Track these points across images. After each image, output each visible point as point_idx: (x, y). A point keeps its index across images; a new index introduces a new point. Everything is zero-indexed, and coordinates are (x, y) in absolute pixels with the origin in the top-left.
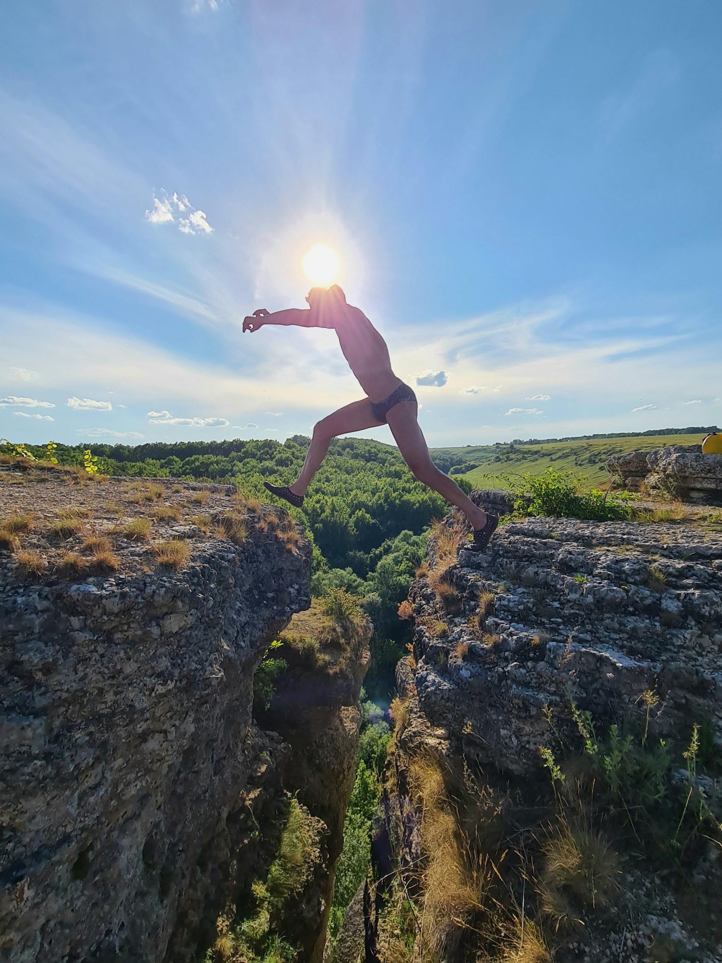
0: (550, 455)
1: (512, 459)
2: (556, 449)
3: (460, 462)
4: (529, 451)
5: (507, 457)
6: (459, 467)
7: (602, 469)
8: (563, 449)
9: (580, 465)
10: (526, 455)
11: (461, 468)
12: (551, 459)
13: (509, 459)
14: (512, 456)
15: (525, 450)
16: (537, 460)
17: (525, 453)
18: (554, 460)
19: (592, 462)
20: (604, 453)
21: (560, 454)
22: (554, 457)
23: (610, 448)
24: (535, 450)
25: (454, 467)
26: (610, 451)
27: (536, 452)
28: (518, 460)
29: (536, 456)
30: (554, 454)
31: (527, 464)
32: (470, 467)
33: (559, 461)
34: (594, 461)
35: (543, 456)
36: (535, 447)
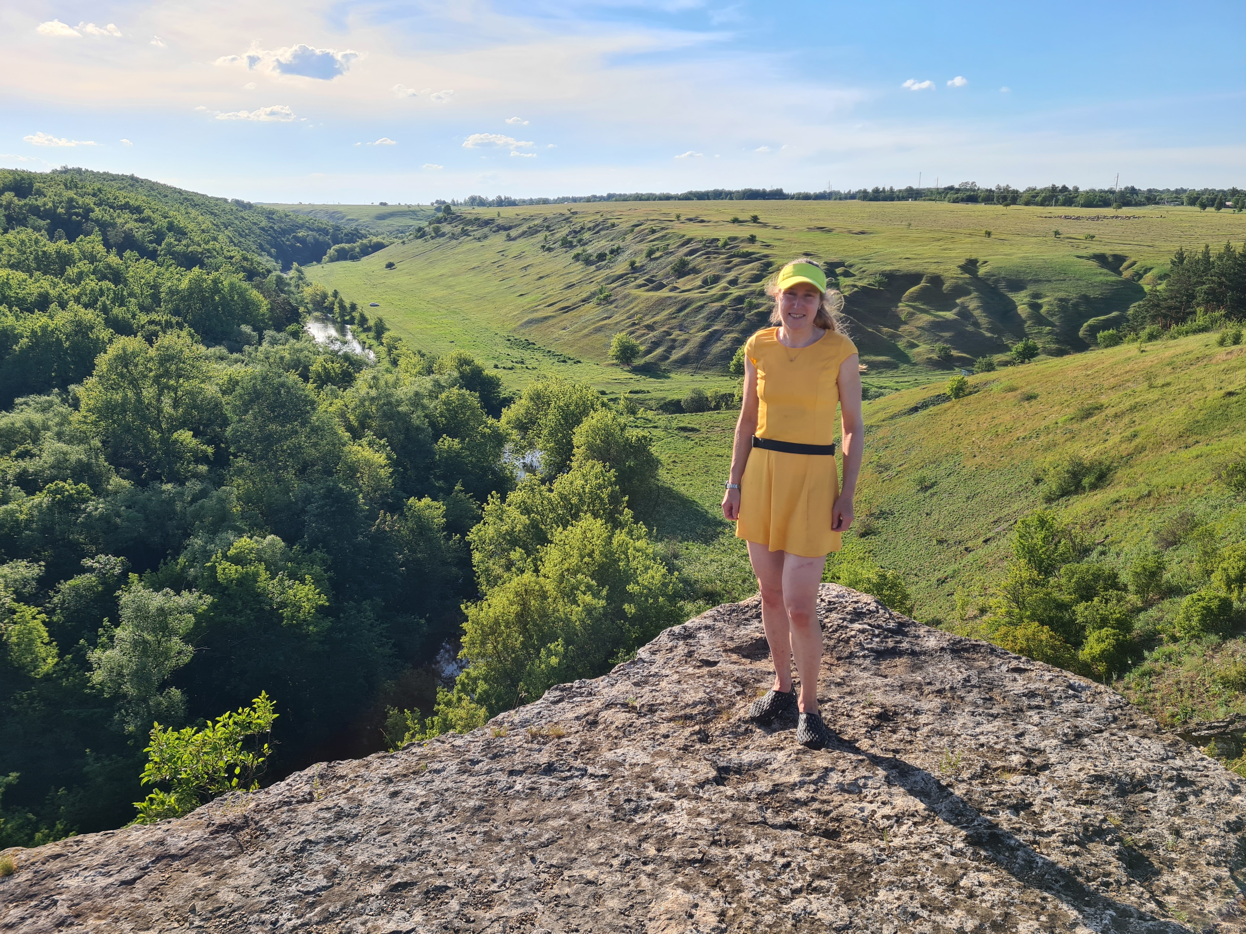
0: (510, 228)
1: (443, 235)
2: (521, 217)
3: (353, 236)
4: (477, 219)
5: (437, 230)
6: (346, 246)
7: (577, 257)
8: (532, 218)
9: (550, 250)
10: (469, 228)
11: (353, 249)
12: (508, 235)
13: (438, 234)
14: (446, 228)
15: (469, 217)
16: (486, 237)
17: (470, 222)
18: (514, 239)
19: (567, 244)
20: (589, 229)
21: (524, 228)
22: (513, 233)
23: (601, 220)
24: (487, 217)
25: (336, 247)
26: (598, 225)
27: (487, 223)
28: (454, 237)
29: (486, 230)
30: (516, 226)
31: (468, 245)
32: (371, 246)
33: (521, 241)
34: (571, 242)
35: (498, 231)
36: (486, 213)
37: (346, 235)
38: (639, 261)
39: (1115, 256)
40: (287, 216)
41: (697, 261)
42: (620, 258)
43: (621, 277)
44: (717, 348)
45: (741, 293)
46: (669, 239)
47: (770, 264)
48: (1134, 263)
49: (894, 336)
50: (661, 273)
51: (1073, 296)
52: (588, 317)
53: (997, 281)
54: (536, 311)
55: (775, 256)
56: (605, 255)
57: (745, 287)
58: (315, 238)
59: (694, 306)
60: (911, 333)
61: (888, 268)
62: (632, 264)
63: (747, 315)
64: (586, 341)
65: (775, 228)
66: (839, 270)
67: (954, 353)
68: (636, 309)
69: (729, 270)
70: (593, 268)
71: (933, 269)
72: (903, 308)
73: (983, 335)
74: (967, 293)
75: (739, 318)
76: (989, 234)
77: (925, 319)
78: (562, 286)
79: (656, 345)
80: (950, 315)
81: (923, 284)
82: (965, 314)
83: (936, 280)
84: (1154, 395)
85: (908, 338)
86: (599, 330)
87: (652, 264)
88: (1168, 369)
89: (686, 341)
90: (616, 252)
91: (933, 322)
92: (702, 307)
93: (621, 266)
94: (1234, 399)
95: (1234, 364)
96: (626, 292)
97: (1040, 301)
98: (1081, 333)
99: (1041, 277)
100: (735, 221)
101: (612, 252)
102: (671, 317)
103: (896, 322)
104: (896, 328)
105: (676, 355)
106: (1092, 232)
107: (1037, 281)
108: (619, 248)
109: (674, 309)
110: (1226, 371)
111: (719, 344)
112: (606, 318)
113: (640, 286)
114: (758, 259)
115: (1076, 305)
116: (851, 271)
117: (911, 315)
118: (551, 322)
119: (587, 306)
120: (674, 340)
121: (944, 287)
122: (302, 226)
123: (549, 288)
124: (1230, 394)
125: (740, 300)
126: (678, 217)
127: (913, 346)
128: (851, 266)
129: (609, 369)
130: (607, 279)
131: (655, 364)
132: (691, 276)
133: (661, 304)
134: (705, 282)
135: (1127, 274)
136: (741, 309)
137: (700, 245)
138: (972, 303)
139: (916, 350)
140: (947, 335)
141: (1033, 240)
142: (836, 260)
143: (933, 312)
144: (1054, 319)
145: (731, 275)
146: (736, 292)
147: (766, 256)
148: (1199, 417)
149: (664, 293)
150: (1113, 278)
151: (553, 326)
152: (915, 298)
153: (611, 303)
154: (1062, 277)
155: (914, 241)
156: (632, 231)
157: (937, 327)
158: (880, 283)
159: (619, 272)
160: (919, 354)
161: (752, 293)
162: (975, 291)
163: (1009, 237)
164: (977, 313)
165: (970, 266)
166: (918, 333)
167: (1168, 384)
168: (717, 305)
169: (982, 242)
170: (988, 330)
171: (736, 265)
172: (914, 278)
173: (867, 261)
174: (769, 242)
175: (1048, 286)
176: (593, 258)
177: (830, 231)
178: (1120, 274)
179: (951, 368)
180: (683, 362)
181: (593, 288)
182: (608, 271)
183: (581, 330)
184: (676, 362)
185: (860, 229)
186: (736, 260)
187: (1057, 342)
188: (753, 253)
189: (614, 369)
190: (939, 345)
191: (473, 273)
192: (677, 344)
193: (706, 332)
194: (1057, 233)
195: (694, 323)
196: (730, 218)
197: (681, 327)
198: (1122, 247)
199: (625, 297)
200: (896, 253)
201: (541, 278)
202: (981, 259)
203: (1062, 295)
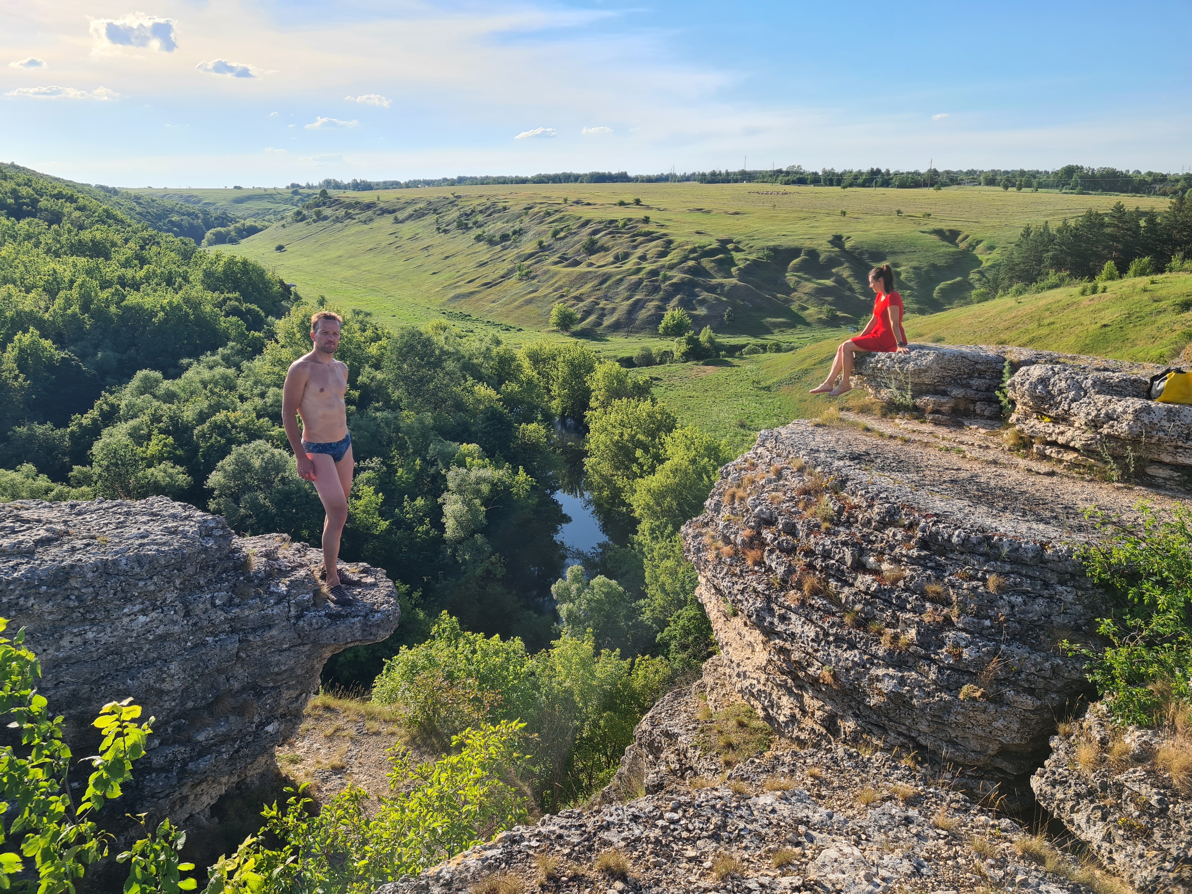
0: (394, 211)
1: (326, 218)
2: (402, 201)
3: (224, 220)
4: (357, 203)
5: (318, 214)
6: (222, 229)
7: (479, 238)
8: (413, 202)
9: (446, 231)
10: (351, 211)
11: (228, 233)
12: (396, 219)
13: (320, 217)
14: (327, 211)
15: (348, 200)
16: (371, 220)
17: (350, 206)
18: (402, 222)
19: (463, 226)
20: (481, 212)
21: (409, 210)
22: (400, 216)
23: (489, 204)
24: (367, 201)
25: (213, 230)
26: (488, 208)
27: (369, 206)
28: (337, 220)
29: (370, 213)
30: (399, 209)
31: (354, 228)
32: (244, 230)
33: (410, 224)
34: (466, 224)
35: (382, 214)
36: (367, 197)
37: (216, 219)
38: (547, 240)
39: (950, 231)
40: (153, 201)
41: (602, 239)
42: (524, 239)
43: (531, 255)
44: (643, 314)
45: (653, 267)
46: (567, 220)
47: (670, 242)
48: (967, 237)
49: (788, 301)
50: (570, 251)
51: (924, 265)
52: (514, 291)
53: (861, 253)
54: (459, 287)
55: (673, 234)
56: (508, 235)
57: (655, 262)
58: (189, 223)
59: (614, 279)
60: (800, 299)
61: (772, 244)
62: (540, 243)
63: (662, 286)
64: (519, 312)
65: (659, 209)
66: (730, 246)
67: (839, 313)
68: (560, 283)
69: (635, 247)
70: (498, 248)
71: (808, 244)
72: (791, 278)
73: (858, 299)
74: (840, 264)
75: (656, 289)
76: (844, 213)
77: (809, 286)
78: (473, 264)
79: (587, 313)
80: (829, 282)
81: (802, 257)
82: (841, 281)
83: (813, 254)
84: (1044, 331)
85: (798, 302)
86: (529, 302)
87: (558, 244)
88: (1047, 313)
89: (614, 310)
90: (519, 233)
91: (817, 288)
92: (621, 280)
93: (528, 246)
94: (1109, 329)
95: (1098, 307)
96: (545, 268)
97: (898, 270)
98: (935, 295)
99: (896, 249)
100: (622, 204)
101: (515, 233)
102: (595, 289)
103: (789, 290)
104: (788, 294)
105: (608, 321)
106: (928, 211)
107: (894, 253)
108: (521, 229)
109: (596, 282)
110: (1094, 312)
111: (643, 311)
112: (533, 292)
113: (556, 263)
114: (658, 238)
115: (927, 272)
116: (740, 246)
117: (798, 283)
118: (478, 296)
119: (508, 283)
120: (603, 309)
121: (821, 259)
122: (172, 211)
123: (461, 266)
124: (1105, 326)
125: (654, 273)
126: (566, 200)
127: (805, 309)
128: (739, 242)
129: (551, 335)
130: (519, 257)
131: (592, 329)
132: (602, 254)
133: (583, 278)
134: (617, 259)
135: (963, 246)
136: (656, 281)
137: (601, 226)
138: (845, 272)
139: (807, 312)
140: (830, 299)
141: (882, 218)
142: (725, 238)
143: (814, 280)
144: (911, 284)
145: (639, 252)
146: (648, 267)
147: (665, 235)
148: (1087, 342)
149: (582, 268)
150: (953, 249)
151: (481, 299)
152: (798, 269)
153: (533, 278)
154: (912, 249)
155: (783, 220)
156: (526, 214)
157: (821, 293)
158: (768, 257)
159: (529, 251)
160: (811, 315)
161: (663, 267)
162: (847, 261)
163: (860, 216)
164: (850, 280)
165: (837, 241)
166: (806, 297)
167: (1053, 323)
168: (634, 278)
169: (840, 221)
170: (862, 294)
171: (641, 243)
172: (795, 252)
173: (751, 238)
174: (662, 222)
175: (903, 257)
176: (497, 238)
177: (708, 212)
178: (957, 245)
179: (838, 326)
180: (616, 327)
181: (506, 266)
182: (516, 251)
183: (511, 303)
184: (609, 327)
185: (733, 211)
186: (640, 239)
187: (917, 302)
188: (653, 233)
189: (556, 335)
190: (826, 308)
191: (371, 255)
192: (606, 312)
193: (631, 301)
194: (899, 212)
195: (617, 294)
196: (616, 201)
197: (606, 298)
198: (954, 223)
199: (546, 272)
200: (773, 231)
201: (447, 257)
202: (845, 235)
203: (915, 264)
